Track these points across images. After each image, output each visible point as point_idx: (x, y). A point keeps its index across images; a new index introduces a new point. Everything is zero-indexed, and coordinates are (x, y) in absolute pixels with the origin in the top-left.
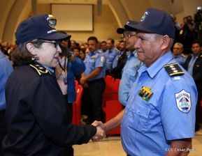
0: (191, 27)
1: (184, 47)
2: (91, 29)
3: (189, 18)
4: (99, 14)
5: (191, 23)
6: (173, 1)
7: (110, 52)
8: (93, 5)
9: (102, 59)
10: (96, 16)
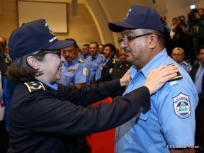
0: (185, 29)
1: (185, 53)
2: (66, 31)
3: (182, 18)
4: (75, 13)
5: (184, 25)
6: (154, 2)
7: (94, 58)
8: (67, 4)
9: (85, 71)
10: (71, 16)
